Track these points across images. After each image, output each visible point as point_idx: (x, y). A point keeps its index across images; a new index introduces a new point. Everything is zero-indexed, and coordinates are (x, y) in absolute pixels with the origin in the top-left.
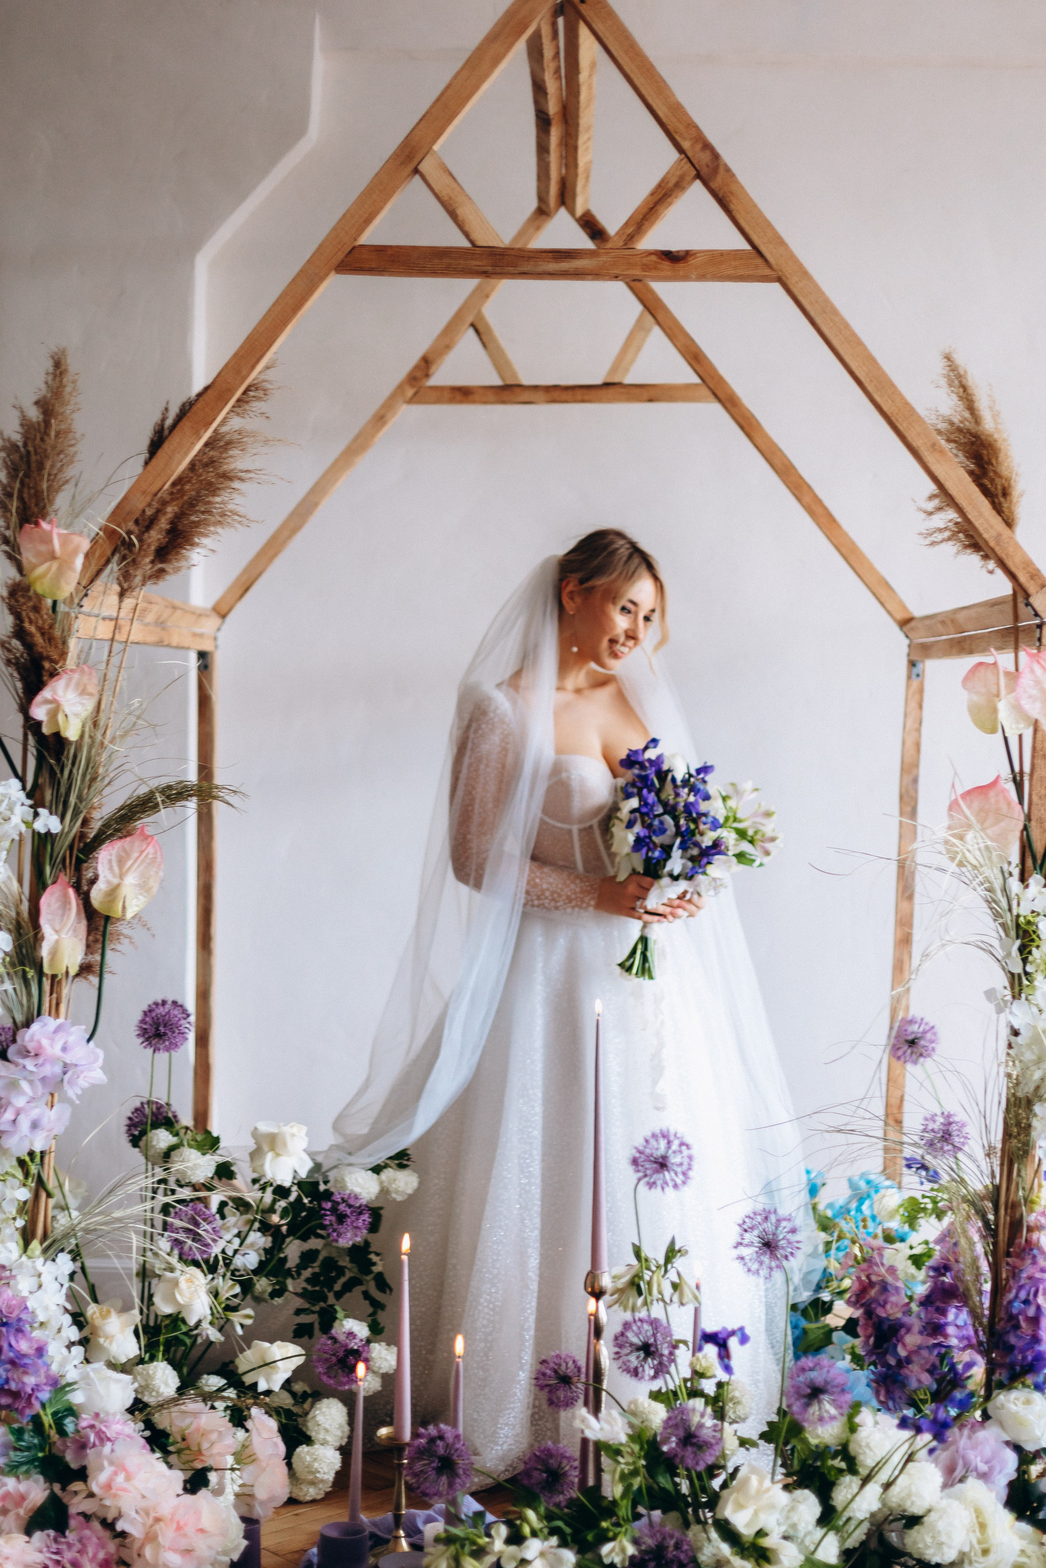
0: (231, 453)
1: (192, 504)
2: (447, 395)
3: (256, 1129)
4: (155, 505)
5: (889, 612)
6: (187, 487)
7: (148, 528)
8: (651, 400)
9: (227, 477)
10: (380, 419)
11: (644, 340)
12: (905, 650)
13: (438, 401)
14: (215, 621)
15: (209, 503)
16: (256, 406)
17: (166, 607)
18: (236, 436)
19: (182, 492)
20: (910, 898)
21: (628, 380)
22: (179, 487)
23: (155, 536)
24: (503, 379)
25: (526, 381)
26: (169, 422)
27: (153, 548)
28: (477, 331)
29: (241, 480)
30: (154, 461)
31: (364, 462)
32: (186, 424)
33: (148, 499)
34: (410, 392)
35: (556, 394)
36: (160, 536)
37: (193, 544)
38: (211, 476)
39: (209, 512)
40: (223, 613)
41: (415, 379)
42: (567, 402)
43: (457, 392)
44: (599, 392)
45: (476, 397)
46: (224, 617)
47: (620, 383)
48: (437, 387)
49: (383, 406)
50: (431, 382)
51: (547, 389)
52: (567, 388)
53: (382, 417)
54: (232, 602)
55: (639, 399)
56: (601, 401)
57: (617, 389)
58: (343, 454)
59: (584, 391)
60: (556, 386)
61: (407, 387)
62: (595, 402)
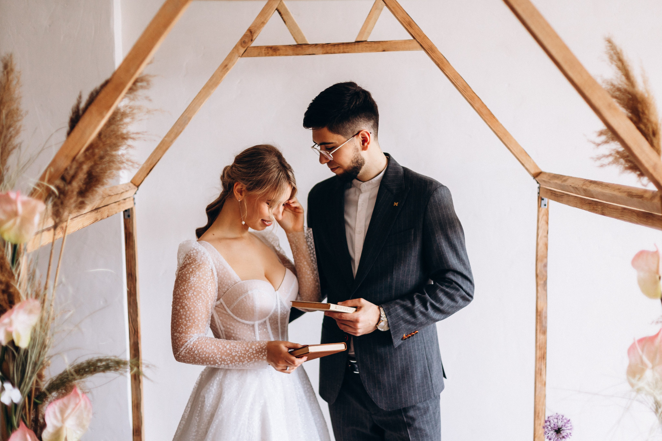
0: (125, 121)
1: (101, 159)
2: (264, 51)
4: (75, 165)
5: (527, 169)
6: (97, 150)
7: (70, 180)
8: (384, 51)
9: (123, 137)
10: (225, 67)
11: (379, 15)
12: (536, 190)
13: (259, 55)
14: (133, 190)
15: (112, 155)
16: (140, 93)
18: (128, 110)
19: (93, 154)
20: (544, 332)
21: (369, 40)
22: (90, 151)
23: (76, 185)
24: (297, 42)
25: (309, 42)
26: (82, 105)
27: (76, 191)
28: (280, 13)
29: (133, 139)
30: (73, 133)
31: (216, 92)
32: (93, 108)
33: (69, 161)
34: (242, 50)
35: (328, 49)
36: (80, 184)
38: (113, 139)
40: (137, 184)
41: (244, 42)
42: (334, 53)
43: (269, 50)
44: (353, 47)
45: (281, 52)
46: (138, 186)
47: (366, 41)
48: (258, 47)
49: (226, 59)
50: (254, 44)
51: (323, 45)
52: (334, 45)
53: (226, 66)
54: (142, 179)
55: (377, 50)
56: (354, 52)
57: (363, 44)
58: (204, 88)
59: (345, 47)
60: (328, 44)
61: (240, 47)
62: (351, 52)
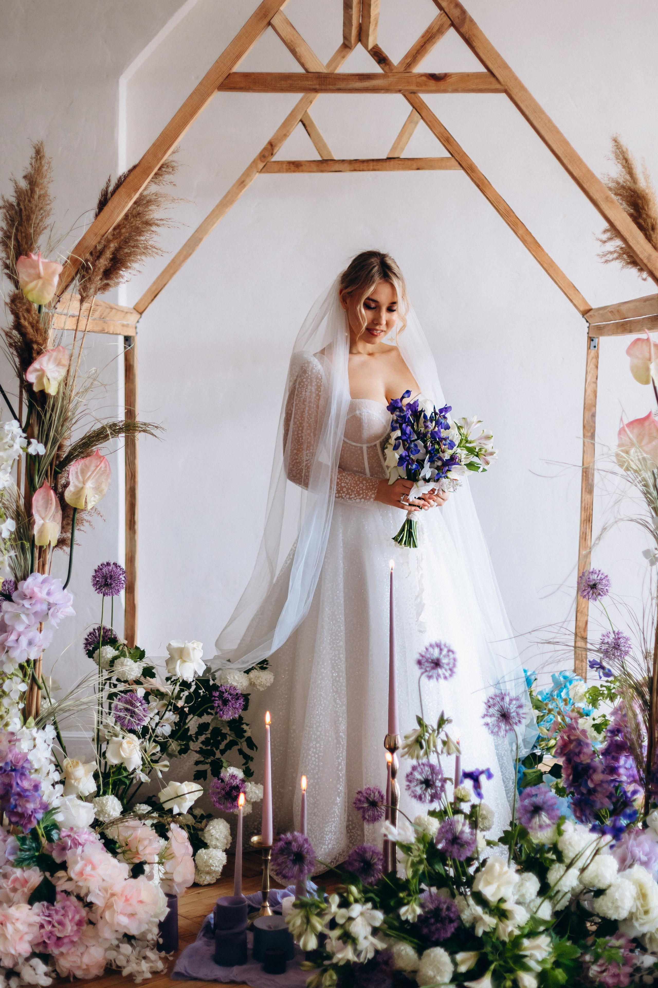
0: (150, 208)
1: (126, 242)
2: (284, 166)
3: (170, 644)
4: (103, 242)
5: (576, 306)
6: (123, 231)
7: (98, 257)
8: (418, 169)
9: (148, 223)
10: (242, 183)
11: (414, 129)
12: (586, 330)
13: (279, 171)
14: (136, 316)
15: (137, 240)
16: (167, 178)
17: (107, 308)
18: (154, 197)
20: (591, 492)
21: (402, 156)
22: (118, 231)
23: (103, 263)
24: (321, 157)
25: (336, 158)
26: (110, 189)
27: (102, 270)
28: (304, 125)
29: (158, 225)
30: (102, 214)
31: (232, 211)
32: (122, 190)
33: (98, 239)
34: (261, 165)
35: (356, 166)
36: (106, 263)
37: (127, 268)
38: (138, 223)
39: (137, 247)
40: (140, 311)
41: (264, 156)
42: (363, 170)
43: (291, 165)
44: (384, 164)
45: (304, 168)
46: (141, 313)
47: (398, 158)
48: (278, 162)
49: (243, 175)
50: (275, 159)
51: (351, 162)
52: (363, 161)
53: (243, 182)
54: (147, 304)
55: (410, 168)
56: (385, 169)
57: (396, 161)
58: (217, 206)
59: (375, 163)
60: (356, 160)
61: (259, 162)
62: (381, 170)
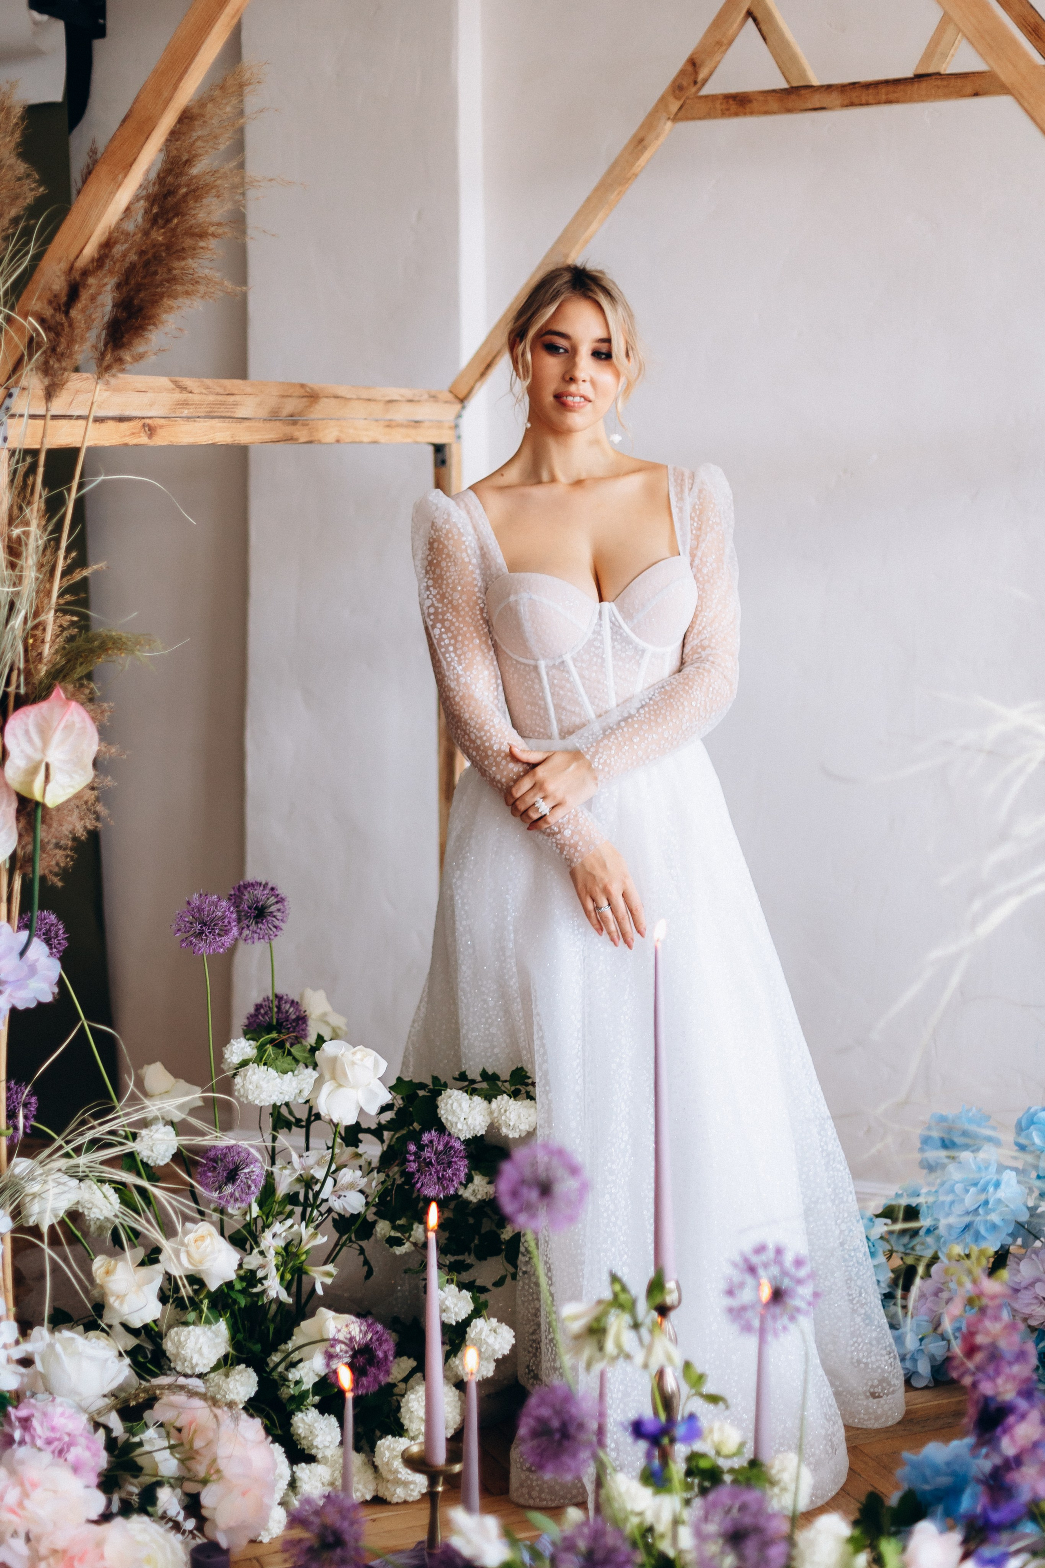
8: (976, 94)
10: (639, 143)
13: (709, 115)
21: (945, 70)
24: (788, 81)
25: (815, 83)
28: (756, 22)
34: (674, 106)
35: (854, 95)
40: (461, 396)
41: (681, 88)
42: (867, 104)
43: (731, 102)
44: (911, 88)
45: (755, 105)
46: (463, 402)
47: (938, 74)
48: (713, 96)
49: (642, 126)
50: (703, 91)
51: (842, 88)
52: (868, 86)
53: (641, 140)
54: (471, 382)
55: (961, 94)
56: (910, 100)
57: (933, 82)
58: (597, 190)
59: (890, 88)
60: (854, 84)
61: (671, 99)
62: (903, 102)
